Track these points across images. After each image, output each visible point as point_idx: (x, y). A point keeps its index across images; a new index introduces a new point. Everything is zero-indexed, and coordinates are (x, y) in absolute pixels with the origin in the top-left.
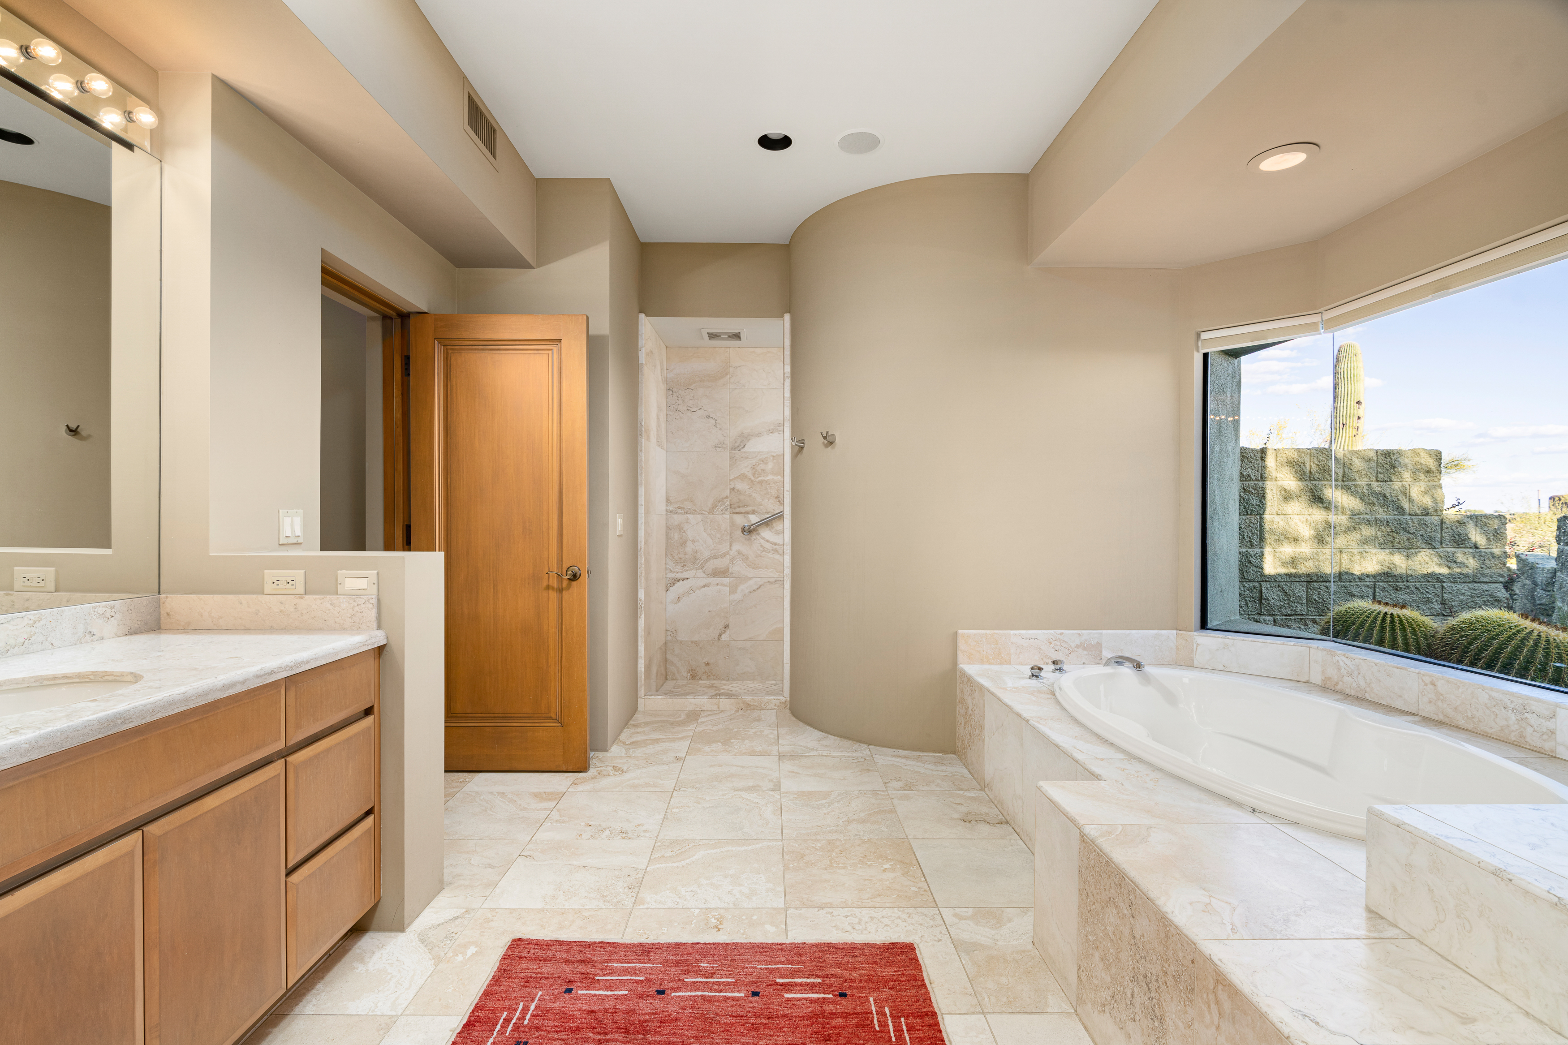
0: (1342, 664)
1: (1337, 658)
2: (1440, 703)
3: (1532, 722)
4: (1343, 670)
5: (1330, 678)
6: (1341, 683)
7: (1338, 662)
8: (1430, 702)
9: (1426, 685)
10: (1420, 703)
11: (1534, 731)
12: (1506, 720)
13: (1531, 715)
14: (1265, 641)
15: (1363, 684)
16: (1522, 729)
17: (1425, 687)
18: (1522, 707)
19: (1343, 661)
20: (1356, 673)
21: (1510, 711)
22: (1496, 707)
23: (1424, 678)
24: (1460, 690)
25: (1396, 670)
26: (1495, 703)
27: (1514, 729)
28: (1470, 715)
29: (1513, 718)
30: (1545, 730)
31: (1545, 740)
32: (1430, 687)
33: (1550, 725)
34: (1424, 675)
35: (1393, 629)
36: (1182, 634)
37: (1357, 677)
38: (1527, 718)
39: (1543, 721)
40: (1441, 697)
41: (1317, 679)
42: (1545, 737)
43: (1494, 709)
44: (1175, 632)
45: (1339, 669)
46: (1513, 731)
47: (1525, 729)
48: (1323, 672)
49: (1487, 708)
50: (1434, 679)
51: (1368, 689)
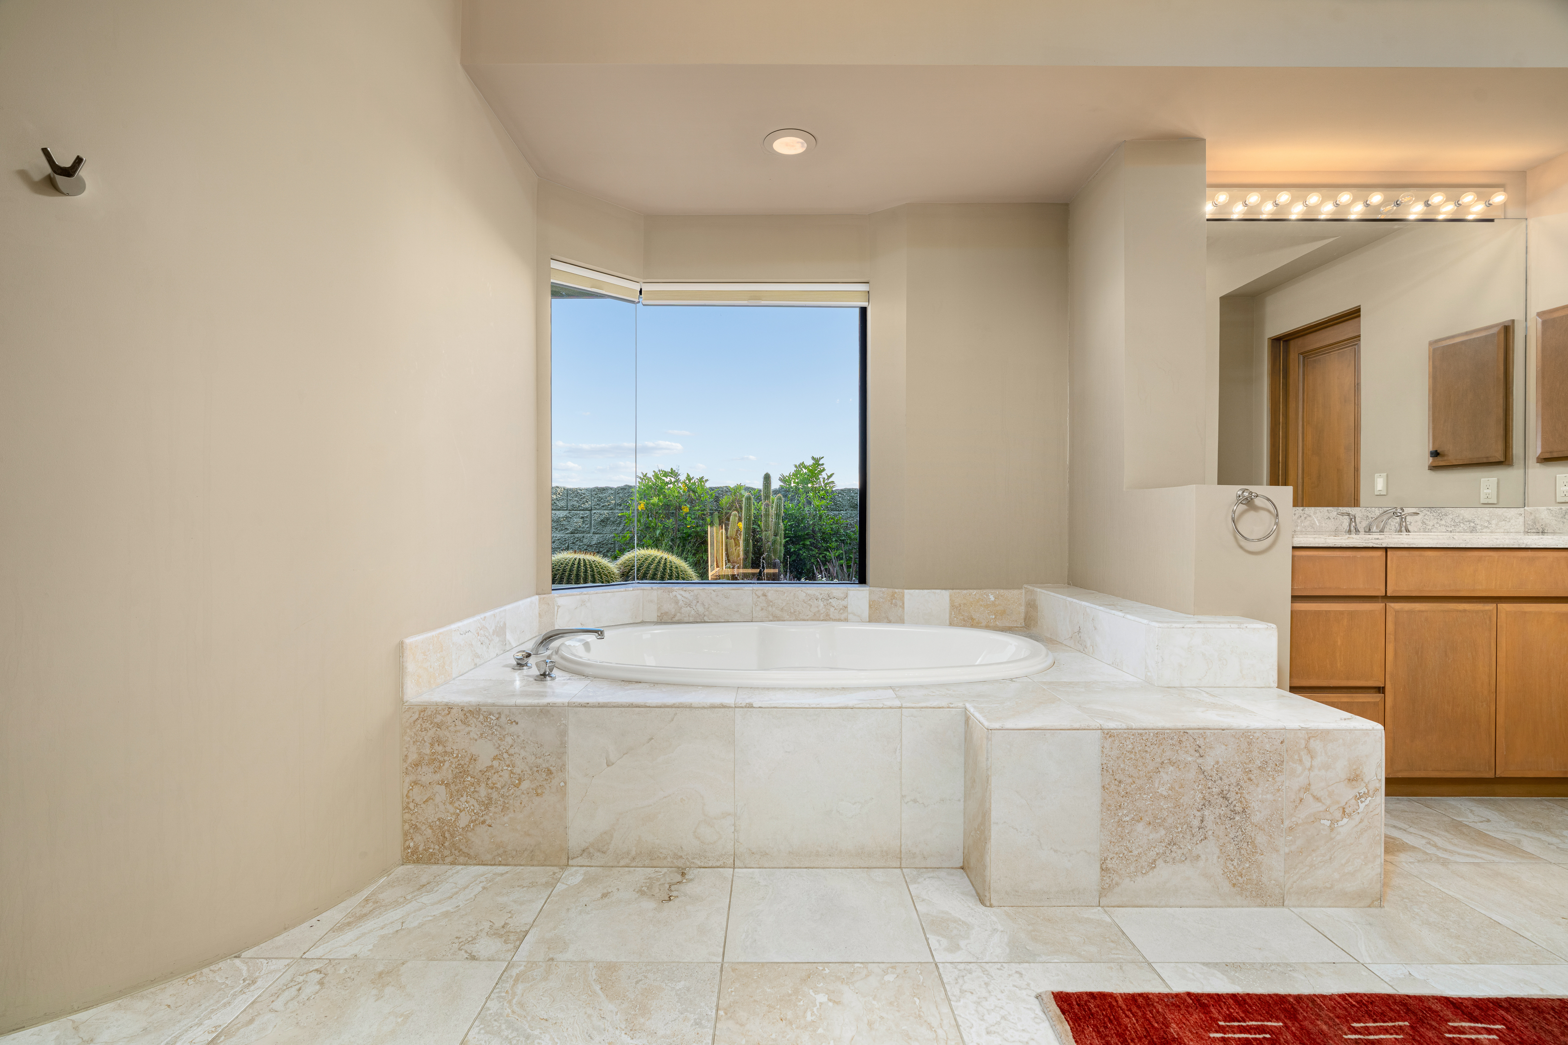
0: (679, 597)
1: (674, 593)
2: (770, 609)
3: (834, 604)
4: (681, 602)
5: (666, 613)
6: (679, 614)
7: (675, 596)
8: (762, 609)
9: (759, 597)
10: (754, 612)
11: (835, 609)
12: (817, 607)
13: (833, 600)
14: (612, 590)
15: (701, 609)
16: (827, 611)
17: (758, 599)
18: (827, 596)
19: (681, 595)
20: (695, 602)
21: (820, 601)
22: (811, 600)
23: (757, 593)
24: (786, 595)
25: (733, 591)
26: (810, 598)
27: (823, 612)
28: (792, 611)
29: (822, 604)
30: (841, 607)
31: (841, 614)
32: (763, 598)
33: (844, 603)
34: (757, 590)
35: (586, 571)
36: (544, 598)
37: (696, 606)
38: (830, 602)
39: (840, 601)
40: (771, 603)
41: (654, 617)
42: (841, 611)
43: (809, 602)
44: (537, 597)
45: (677, 602)
46: (822, 613)
47: (829, 610)
48: (659, 609)
49: (805, 603)
50: (765, 591)
51: (707, 613)
